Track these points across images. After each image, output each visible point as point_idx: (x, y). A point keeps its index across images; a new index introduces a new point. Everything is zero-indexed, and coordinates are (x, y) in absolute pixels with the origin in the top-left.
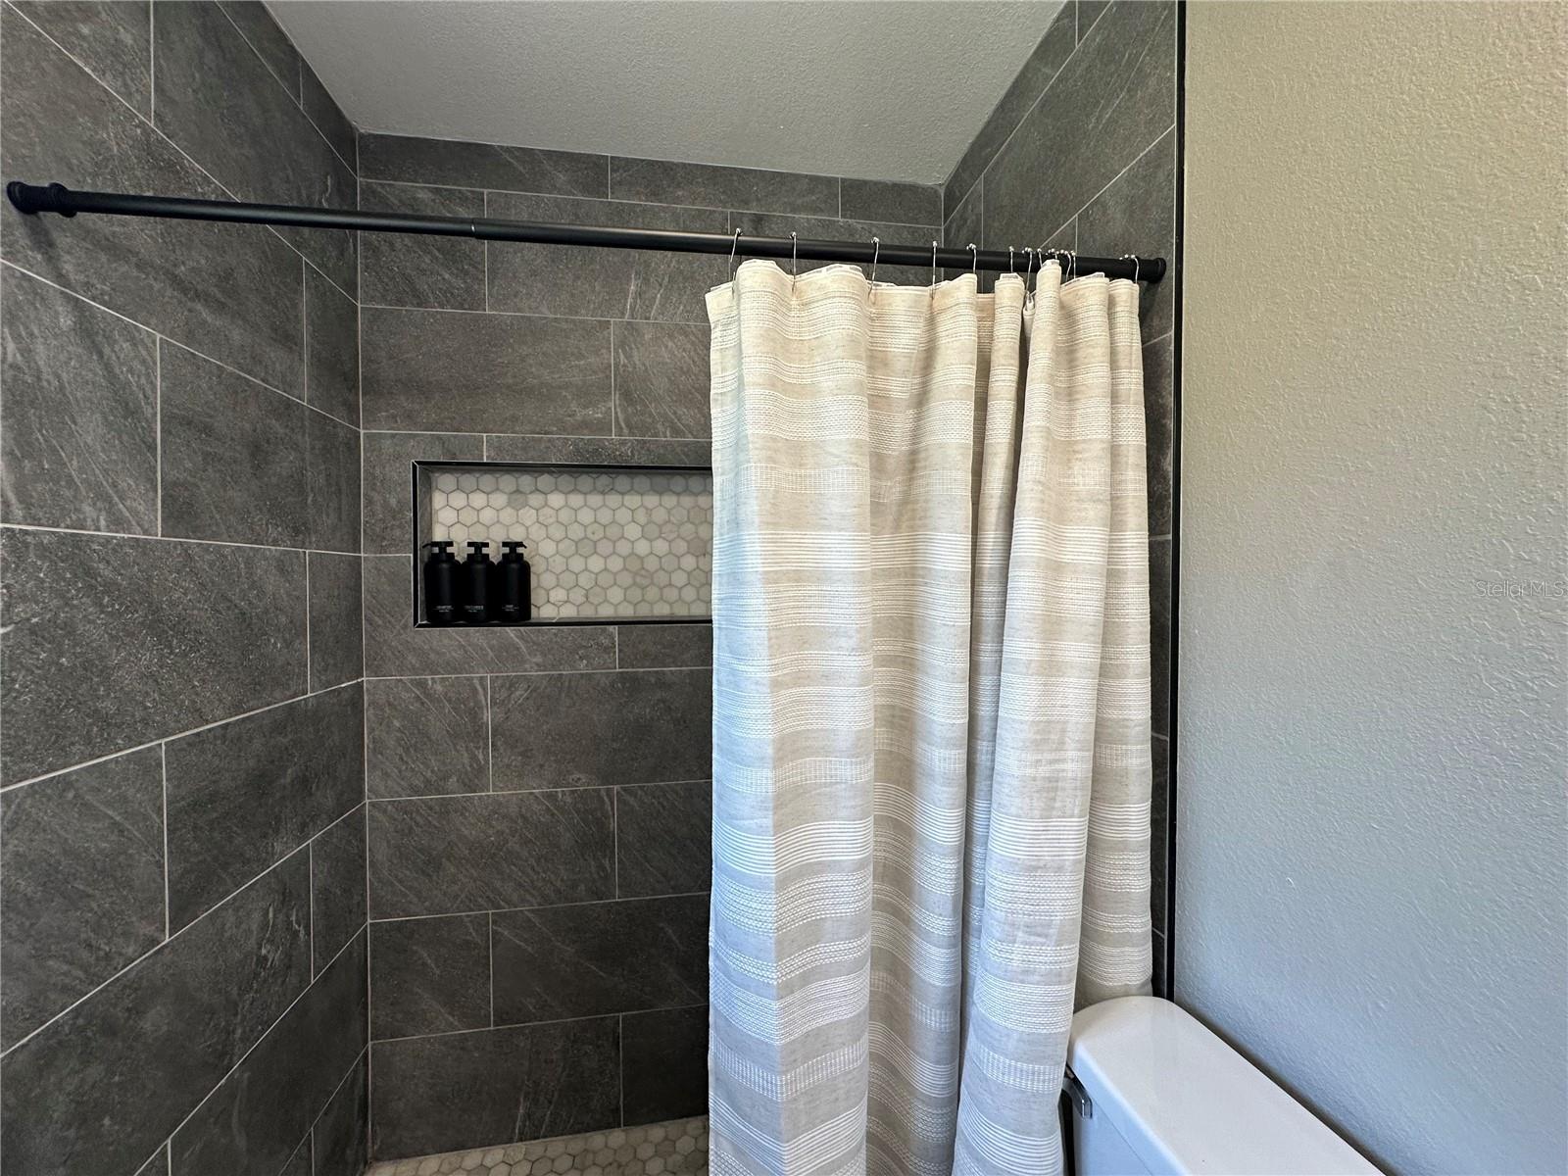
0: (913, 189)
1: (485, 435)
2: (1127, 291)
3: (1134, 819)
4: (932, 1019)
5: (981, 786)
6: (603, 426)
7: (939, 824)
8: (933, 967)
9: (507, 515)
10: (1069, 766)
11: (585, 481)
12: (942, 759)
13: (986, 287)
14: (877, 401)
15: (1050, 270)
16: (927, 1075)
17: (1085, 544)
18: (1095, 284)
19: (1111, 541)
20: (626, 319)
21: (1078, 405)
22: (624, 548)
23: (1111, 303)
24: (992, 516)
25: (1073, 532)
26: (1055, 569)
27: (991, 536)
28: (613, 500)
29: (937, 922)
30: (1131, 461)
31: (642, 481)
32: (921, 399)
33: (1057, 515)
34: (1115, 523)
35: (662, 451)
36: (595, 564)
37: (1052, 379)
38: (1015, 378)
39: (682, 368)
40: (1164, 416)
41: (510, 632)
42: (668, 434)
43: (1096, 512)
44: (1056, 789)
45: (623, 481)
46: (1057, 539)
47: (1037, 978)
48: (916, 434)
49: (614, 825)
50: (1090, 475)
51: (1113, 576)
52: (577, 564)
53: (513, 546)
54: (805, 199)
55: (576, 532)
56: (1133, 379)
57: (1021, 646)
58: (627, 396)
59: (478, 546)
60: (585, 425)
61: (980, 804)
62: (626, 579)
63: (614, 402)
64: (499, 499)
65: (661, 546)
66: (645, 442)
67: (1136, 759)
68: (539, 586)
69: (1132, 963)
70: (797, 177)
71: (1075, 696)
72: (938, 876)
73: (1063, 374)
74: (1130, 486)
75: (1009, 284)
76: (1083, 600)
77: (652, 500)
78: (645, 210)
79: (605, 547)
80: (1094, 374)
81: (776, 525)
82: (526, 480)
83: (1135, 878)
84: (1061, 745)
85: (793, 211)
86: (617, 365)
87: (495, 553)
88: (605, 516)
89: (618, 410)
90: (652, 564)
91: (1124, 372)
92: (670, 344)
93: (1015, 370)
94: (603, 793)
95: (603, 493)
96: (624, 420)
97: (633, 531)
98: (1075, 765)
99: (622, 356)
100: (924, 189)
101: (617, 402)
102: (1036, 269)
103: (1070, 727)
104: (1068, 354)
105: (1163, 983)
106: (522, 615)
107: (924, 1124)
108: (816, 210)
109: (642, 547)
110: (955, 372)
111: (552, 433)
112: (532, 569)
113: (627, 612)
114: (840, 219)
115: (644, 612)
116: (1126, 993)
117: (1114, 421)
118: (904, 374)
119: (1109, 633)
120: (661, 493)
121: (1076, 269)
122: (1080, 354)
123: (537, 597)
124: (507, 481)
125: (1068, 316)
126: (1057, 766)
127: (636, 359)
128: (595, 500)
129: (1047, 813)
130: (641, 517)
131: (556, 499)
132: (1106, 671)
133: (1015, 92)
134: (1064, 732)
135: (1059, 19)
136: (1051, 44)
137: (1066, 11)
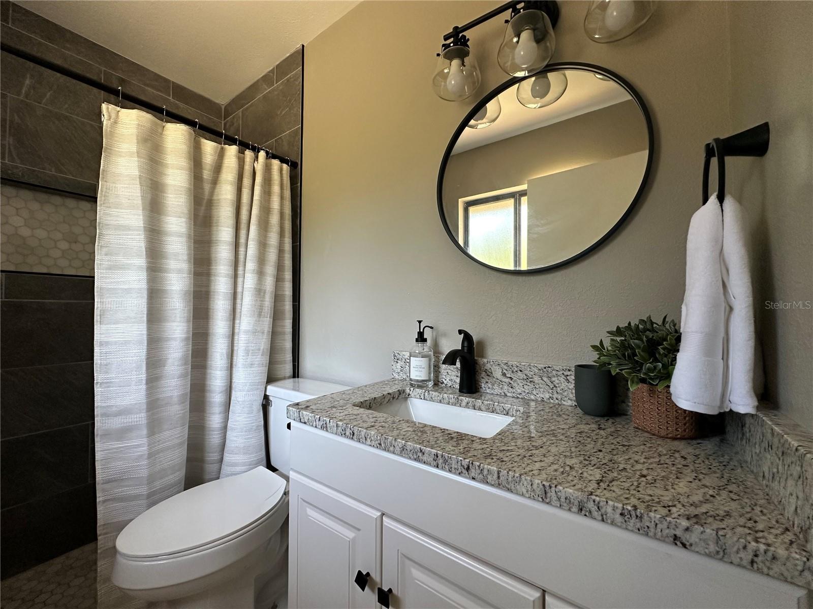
0: (208, 100)
2: (286, 168)
3: (287, 324)
4: (218, 398)
7: (221, 327)
8: (218, 380)
12: (223, 305)
13: (241, 152)
15: (262, 154)
16: (215, 420)
17: (273, 239)
18: (277, 162)
19: (280, 240)
20: (21, 98)
21: (271, 197)
22: (8, 230)
23: (281, 170)
24: (242, 225)
25: (270, 235)
26: (263, 244)
27: (242, 232)
29: (220, 362)
30: (287, 218)
31: (26, 193)
33: (264, 228)
34: (282, 235)
35: (48, 179)
37: (262, 187)
38: (251, 183)
40: (297, 208)
43: (276, 230)
44: (262, 309)
45: (9, 190)
46: (263, 235)
47: (255, 366)
50: (274, 219)
51: (281, 251)
54: (152, 82)
58: (20, 142)
62: (8, 248)
63: (9, 142)
66: (34, 171)
67: (288, 306)
70: (147, 70)
71: (269, 282)
72: (220, 347)
75: (249, 154)
76: (271, 255)
78: (40, 43)
80: (276, 189)
83: (287, 343)
84: (264, 296)
86: (11, 121)
89: (12, 148)
90: (33, 242)
92: (57, 122)
93: (251, 181)
96: (18, 155)
98: (268, 303)
99: (16, 117)
100: (215, 103)
101: (11, 143)
102: (259, 152)
104: (267, 181)
105: (296, 374)
107: (214, 439)
108: (158, 90)
109: (25, 232)
110: (230, 176)
113: (9, 267)
114: (171, 98)
115: (24, 268)
117: (282, 205)
118: (209, 171)
119: (279, 267)
121: (270, 156)
122: (272, 182)
125: (268, 169)
126: (263, 303)
127: (29, 122)
129: (259, 316)
130: (24, 214)
132: (279, 279)
133: (254, 88)
134: (265, 293)
135: (269, 72)
136: (267, 79)
137: (272, 71)
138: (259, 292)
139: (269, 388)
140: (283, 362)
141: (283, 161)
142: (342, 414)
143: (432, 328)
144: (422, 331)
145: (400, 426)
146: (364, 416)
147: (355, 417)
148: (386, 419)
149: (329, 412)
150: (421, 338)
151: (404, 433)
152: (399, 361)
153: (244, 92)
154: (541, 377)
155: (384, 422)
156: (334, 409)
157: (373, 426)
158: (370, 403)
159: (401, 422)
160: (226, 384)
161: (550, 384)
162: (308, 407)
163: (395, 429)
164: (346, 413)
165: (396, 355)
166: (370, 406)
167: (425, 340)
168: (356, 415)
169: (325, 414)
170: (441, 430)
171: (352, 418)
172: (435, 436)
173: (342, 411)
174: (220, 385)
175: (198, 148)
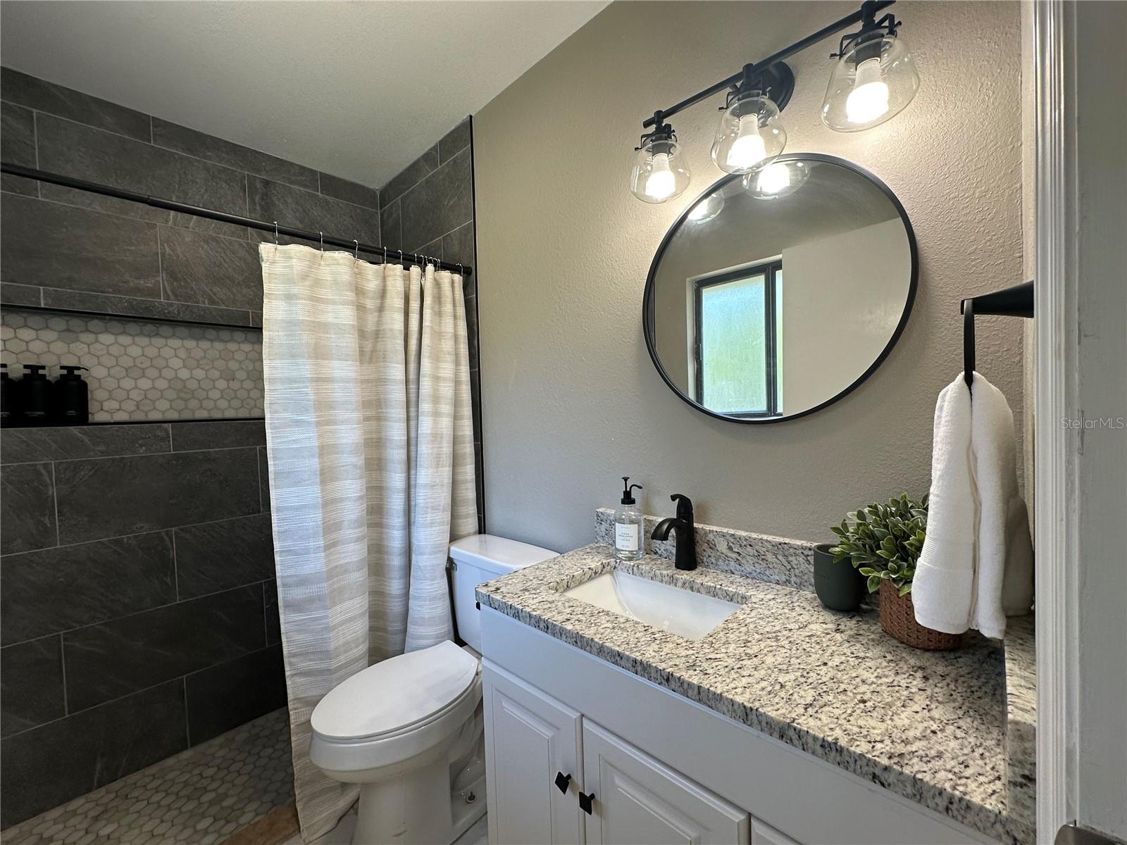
0: (362, 187)
1: (41, 288)
2: (458, 278)
3: (469, 471)
4: (396, 561)
5: (413, 464)
6: (154, 292)
7: (396, 480)
8: (395, 539)
9: (59, 347)
10: (444, 449)
11: (133, 327)
12: (397, 454)
13: (406, 268)
14: (360, 308)
15: (430, 267)
16: (395, 586)
17: (447, 370)
18: (446, 275)
19: (456, 370)
20: (170, 225)
21: (443, 318)
22: (168, 374)
23: (453, 282)
24: (412, 358)
25: (443, 365)
26: (436, 379)
27: (412, 366)
28: (159, 341)
29: (396, 520)
30: (462, 340)
31: (182, 331)
32: (381, 309)
33: (436, 358)
34: (457, 363)
35: (202, 313)
36: (145, 384)
37: (432, 309)
38: (419, 306)
39: (215, 263)
40: (474, 325)
41: (74, 430)
42: (206, 302)
43: (450, 358)
44: (440, 457)
45: (165, 330)
46: (436, 368)
47: (436, 525)
48: (379, 323)
49: (174, 554)
50: (448, 345)
51: (457, 382)
52: (127, 384)
53: (71, 369)
54: (298, 178)
55: (128, 362)
56: (461, 311)
57: (425, 406)
58: (172, 276)
59: (35, 368)
60: (138, 290)
61: (413, 472)
62: (171, 394)
63: (162, 278)
64: (50, 335)
65: (200, 374)
66: (188, 306)
67: (468, 449)
68: (92, 399)
69: (470, 523)
70: (292, 164)
71: (446, 423)
72: (396, 503)
73: (437, 306)
74: (462, 350)
75: (415, 270)
76: (447, 390)
77: (190, 344)
78: (182, 158)
79: (152, 373)
80: (448, 308)
81: (317, 358)
82: (76, 323)
83: (469, 493)
84: (441, 442)
85: (290, 183)
86: (163, 255)
87: (53, 373)
88: (152, 352)
89: (165, 283)
90: (192, 385)
91: (458, 308)
92: (205, 246)
93: (419, 302)
94: (164, 534)
95: (149, 336)
96: (172, 291)
97: (175, 363)
98: (446, 449)
99: (167, 249)
100: (368, 189)
101: (165, 278)
102: (426, 265)
103: (444, 436)
104: (438, 299)
105: (482, 529)
106: (82, 417)
107: (395, 607)
108: (305, 186)
109: (184, 374)
110: (396, 301)
111: (107, 293)
112: (89, 388)
113: (174, 416)
114: (319, 194)
115: (186, 415)
116: (469, 535)
117: (455, 326)
118: (373, 298)
119: (457, 403)
120: (197, 339)
121: (440, 268)
122: (443, 300)
123: (93, 407)
124: (59, 323)
125: (437, 284)
126: (440, 449)
127: (179, 251)
128: (143, 341)
129: (437, 466)
130: (182, 354)
131: (107, 338)
132: (456, 417)
133: (414, 168)
134: (442, 438)
135: (431, 149)
136: (428, 158)
137: (434, 148)
138: (436, 436)
139: (453, 548)
140: (467, 516)
141: (454, 269)
142: (536, 601)
143: (640, 487)
144: (628, 490)
145: (599, 621)
146: (560, 604)
147: (550, 606)
148: (583, 610)
149: (521, 597)
150: (628, 499)
151: (602, 631)
152: (603, 523)
153: (402, 174)
154: (775, 555)
155: (581, 614)
156: (527, 593)
157: (568, 620)
158: (568, 582)
159: (601, 614)
160: (403, 545)
161: (786, 564)
162: (498, 589)
163: (593, 625)
164: (540, 599)
165: (600, 515)
166: (567, 586)
167: (633, 502)
168: (551, 603)
169: (517, 600)
170: (645, 627)
171: (546, 607)
172: (636, 636)
173: (535, 596)
174: (398, 546)
175: (358, 274)
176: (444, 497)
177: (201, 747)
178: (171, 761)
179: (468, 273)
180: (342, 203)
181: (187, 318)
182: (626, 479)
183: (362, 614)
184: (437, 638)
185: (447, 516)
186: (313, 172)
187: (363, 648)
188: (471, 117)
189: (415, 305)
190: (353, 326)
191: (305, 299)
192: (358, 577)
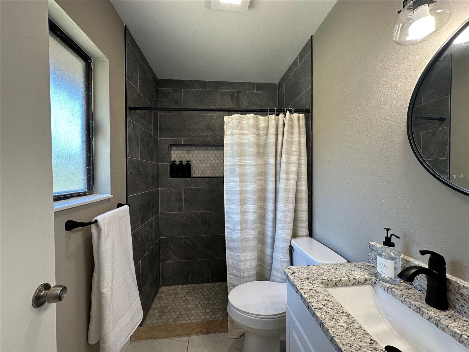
0: (271, 84)
1: (183, 139)
2: (302, 115)
3: (304, 206)
4: (269, 241)
5: (277, 200)
6: (206, 137)
7: (270, 206)
8: (269, 232)
9: (186, 155)
10: (291, 195)
11: (202, 148)
12: (271, 196)
13: (277, 115)
14: (258, 135)
15: (288, 113)
16: (268, 251)
17: (294, 159)
18: (295, 115)
19: (299, 159)
20: (211, 114)
21: (293, 135)
22: (210, 162)
23: (299, 118)
24: (279, 154)
25: (292, 157)
26: (288, 163)
27: (278, 158)
28: (208, 152)
29: (270, 224)
30: (303, 145)
31: (214, 148)
32: (267, 135)
33: (289, 154)
34: (300, 155)
35: (218, 142)
36: (204, 165)
37: (288, 132)
38: (282, 132)
39: (222, 124)
40: (310, 137)
41: (188, 179)
42: (219, 138)
43: (296, 153)
44: (288, 199)
45: (210, 148)
46: (288, 158)
47: (285, 229)
48: (266, 140)
49: (208, 220)
50: (295, 147)
51: (299, 164)
52: (200, 165)
53: (188, 161)
54: (248, 87)
55: (200, 159)
56: (303, 131)
57: (283, 176)
58: (211, 130)
59: (181, 161)
60: (202, 136)
61: (277, 204)
62: (210, 168)
63: (208, 131)
64: (184, 152)
66: (215, 140)
67: (304, 196)
68: (193, 170)
70: (246, 83)
71: (292, 184)
72: (270, 216)
73: (291, 130)
74: (303, 149)
75: (281, 115)
76: (294, 168)
77: (216, 152)
79: (206, 162)
80: (296, 130)
81: (241, 157)
82: (190, 148)
84: (289, 192)
85: (246, 90)
86: (209, 124)
87: (184, 163)
88: (206, 155)
89: (209, 133)
90: (216, 165)
91: (301, 130)
92: (220, 119)
93: (282, 130)
94: (206, 213)
95: (206, 150)
96: (211, 135)
97: (212, 158)
98: (292, 195)
99: (210, 122)
100: (274, 84)
102: (286, 112)
104: (291, 127)
106: (189, 176)
107: (268, 259)
108: (250, 90)
109: (214, 162)
110: (272, 131)
111: (196, 138)
112: (192, 166)
113: (211, 175)
114: (255, 91)
115: (214, 175)
117: (299, 138)
118: (263, 131)
119: (298, 174)
120: (217, 150)
122: (294, 127)
123: (192, 172)
124: (186, 148)
125: (292, 120)
126: (288, 195)
127: (213, 123)
128: (204, 152)
129: (287, 202)
130: (213, 155)
131: (196, 152)
132: (298, 181)
133: (290, 70)
134: (290, 190)
135: (296, 59)
136: (295, 63)
137: (297, 58)
138: (287, 190)
139: (292, 241)
140: (302, 227)
141: (300, 112)
142: (309, 288)
143: (398, 237)
144: (389, 236)
145: (339, 318)
146: (321, 296)
147: (315, 294)
148: (333, 307)
149: (303, 283)
150: (388, 242)
151: (338, 327)
152: (373, 251)
153: (286, 73)
155: (330, 308)
156: (307, 281)
157: (320, 309)
158: (336, 282)
159: (344, 314)
160: (273, 234)
162: (294, 273)
163: (334, 320)
164: (312, 288)
165: (371, 246)
166: (336, 284)
167: (393, 245)
168: (317, 292)
169: (299, 283)
170: (371, 340)
171: (313, 294)
172: (361, 344)
173: (310, 285)
174: (270, 234)
175: (257, 122)
176: (290, 217)
177: (213, 284)
178: (205, 285)
179: (308, 112)
180: (263, 93)
181: (214, 144)
182: (387, 230)
183: (254, 259)
184: (283, 280)
185: (291, 226)
186: (253, 83)
187: (253, 273)
188: (312, 36)
189: (280, 131)
190: (254, 143)
191: (237, 135)
192: (253, 243)
